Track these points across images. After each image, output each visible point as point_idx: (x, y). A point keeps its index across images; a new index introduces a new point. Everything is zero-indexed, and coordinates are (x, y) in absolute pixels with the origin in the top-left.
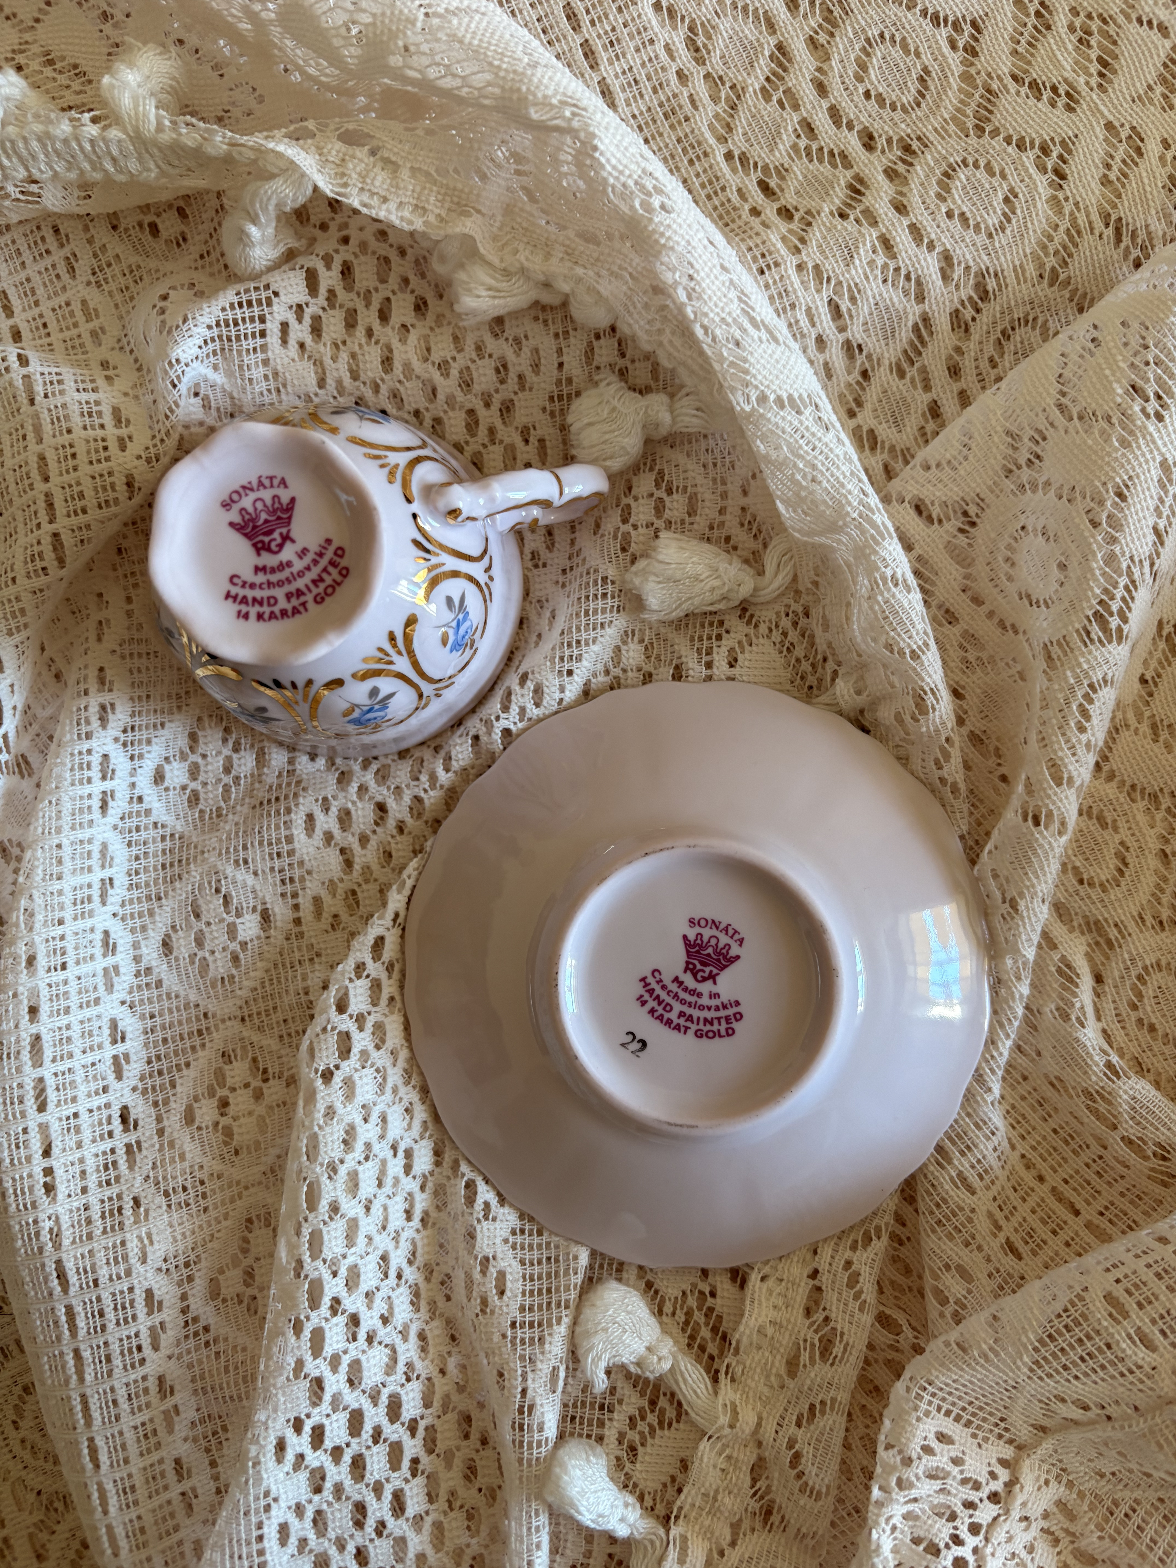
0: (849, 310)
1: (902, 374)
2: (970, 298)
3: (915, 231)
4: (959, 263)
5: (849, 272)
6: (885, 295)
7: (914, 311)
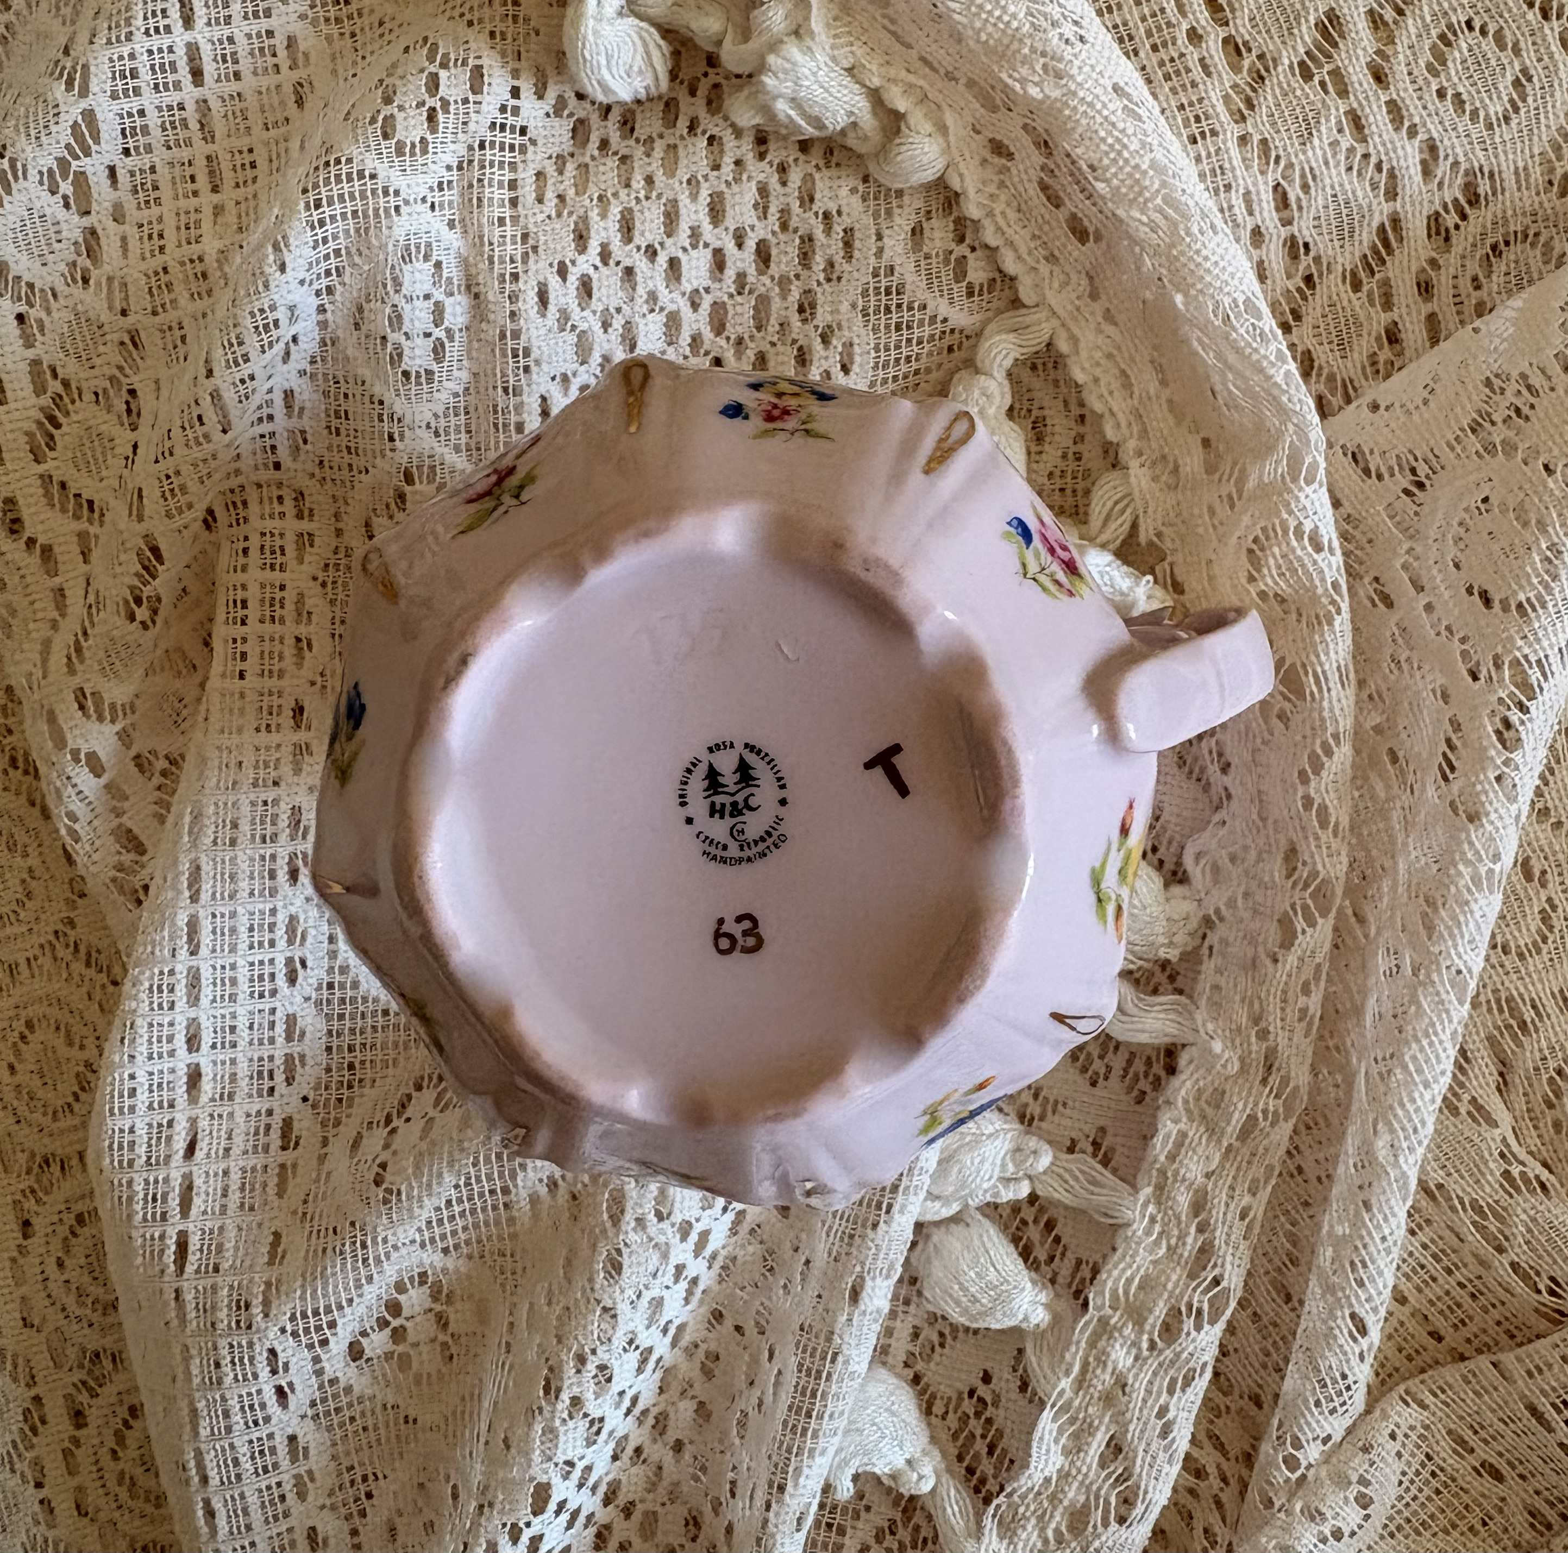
0: (1299, 200)
1: (1357, 286)
2: (1456, 200)
3: (1394, 109)
4: (1447, 156)
5: (1304, 153)
6: (1348, 187)
7: (1381, 211)
